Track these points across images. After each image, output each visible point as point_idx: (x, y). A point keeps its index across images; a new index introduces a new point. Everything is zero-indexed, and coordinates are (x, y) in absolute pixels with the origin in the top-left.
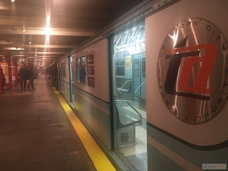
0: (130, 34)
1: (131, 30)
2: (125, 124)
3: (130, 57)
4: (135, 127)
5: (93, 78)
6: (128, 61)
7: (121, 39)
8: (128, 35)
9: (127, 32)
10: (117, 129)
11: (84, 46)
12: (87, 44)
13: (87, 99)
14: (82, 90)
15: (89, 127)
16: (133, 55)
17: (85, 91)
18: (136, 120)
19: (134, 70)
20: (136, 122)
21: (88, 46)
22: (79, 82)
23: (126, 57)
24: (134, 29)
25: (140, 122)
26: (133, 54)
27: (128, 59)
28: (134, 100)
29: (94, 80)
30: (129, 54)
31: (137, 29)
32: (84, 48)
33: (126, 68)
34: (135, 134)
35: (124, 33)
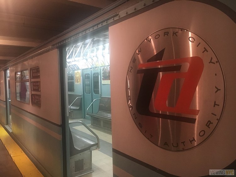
0: (83, 46)
1: (85, 42)
2: (79, 149)
3: (80, 71)
4: (91, 152)
5: (39, 96)
6: (78, 76)
7: (72, 52)
8: (81, 48)
9: (80, 44)
10: (70, 156)
11: (27, 58)
12: (31, 55)
13: (30, 121)
14: (22, 110)
15: (33, 155)
16: (83, 70)
17: (27, 112)
18: (92, 143)
19: (84, 85)
20: (93, 145)
21: (32, 57)
22: (19, 100)
23: (76, 72)
24: (89, 41)
25: (97, 145)
26: (84, 68)
27: (78, 74)
28: (84, 118)
29: (40, 97)
30: (78, 69)
31: (93, 41)
32: (26, 60)
33: (76, 83)
34: (91, 160)
35: (76, 45)
